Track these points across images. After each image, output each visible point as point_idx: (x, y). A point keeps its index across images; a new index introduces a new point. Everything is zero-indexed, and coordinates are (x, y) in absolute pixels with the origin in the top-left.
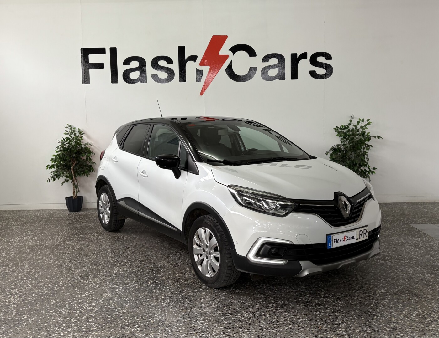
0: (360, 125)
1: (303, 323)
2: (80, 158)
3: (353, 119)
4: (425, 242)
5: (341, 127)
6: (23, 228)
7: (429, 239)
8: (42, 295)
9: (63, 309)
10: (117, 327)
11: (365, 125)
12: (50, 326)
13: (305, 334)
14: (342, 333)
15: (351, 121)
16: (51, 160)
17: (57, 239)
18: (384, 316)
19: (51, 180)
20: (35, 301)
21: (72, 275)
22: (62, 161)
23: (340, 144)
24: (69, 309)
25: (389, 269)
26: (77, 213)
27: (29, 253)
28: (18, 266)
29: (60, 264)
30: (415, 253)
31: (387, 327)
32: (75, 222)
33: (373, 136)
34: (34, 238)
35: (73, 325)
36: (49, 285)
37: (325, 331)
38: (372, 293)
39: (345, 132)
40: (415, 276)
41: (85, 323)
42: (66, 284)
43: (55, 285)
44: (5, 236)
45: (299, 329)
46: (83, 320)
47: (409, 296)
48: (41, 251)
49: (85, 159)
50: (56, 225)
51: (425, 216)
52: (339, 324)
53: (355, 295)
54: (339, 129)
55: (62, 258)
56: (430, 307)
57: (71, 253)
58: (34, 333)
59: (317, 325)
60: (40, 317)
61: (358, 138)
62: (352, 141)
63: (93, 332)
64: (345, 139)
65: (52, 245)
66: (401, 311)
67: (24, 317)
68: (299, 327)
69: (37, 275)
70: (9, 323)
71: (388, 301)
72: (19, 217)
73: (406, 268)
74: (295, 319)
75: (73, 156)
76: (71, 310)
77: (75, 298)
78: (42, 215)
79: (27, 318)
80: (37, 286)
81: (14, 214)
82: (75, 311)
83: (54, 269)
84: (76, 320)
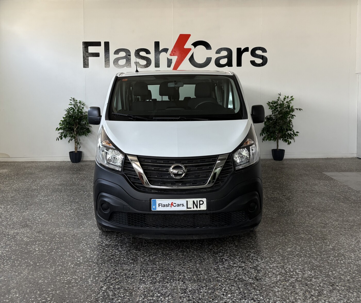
0: (286, 100)
2: (81, 123)
4: (331, 183)
7: (334, 182)
11: (290, 101)
16: (59, 124)
19: (60, 139)
22: (68, 125)
26: (78, 163)
28: (60, 196)
30: (324, 189)
31: (303, 225)
34: (58, 180)
38: (295, 210)
40: (322, 201)
44: (36, 178)
47: (317, 211)
49: (84, 123)
51: (334, 167)
54: (270, 104)
56: (329, 216)
69: (77, 200)
70: (77, 223)
71: (304, 214)
73: (317, 197)
78: (52, 165)
80: (81, 206)
81: (30, 164)
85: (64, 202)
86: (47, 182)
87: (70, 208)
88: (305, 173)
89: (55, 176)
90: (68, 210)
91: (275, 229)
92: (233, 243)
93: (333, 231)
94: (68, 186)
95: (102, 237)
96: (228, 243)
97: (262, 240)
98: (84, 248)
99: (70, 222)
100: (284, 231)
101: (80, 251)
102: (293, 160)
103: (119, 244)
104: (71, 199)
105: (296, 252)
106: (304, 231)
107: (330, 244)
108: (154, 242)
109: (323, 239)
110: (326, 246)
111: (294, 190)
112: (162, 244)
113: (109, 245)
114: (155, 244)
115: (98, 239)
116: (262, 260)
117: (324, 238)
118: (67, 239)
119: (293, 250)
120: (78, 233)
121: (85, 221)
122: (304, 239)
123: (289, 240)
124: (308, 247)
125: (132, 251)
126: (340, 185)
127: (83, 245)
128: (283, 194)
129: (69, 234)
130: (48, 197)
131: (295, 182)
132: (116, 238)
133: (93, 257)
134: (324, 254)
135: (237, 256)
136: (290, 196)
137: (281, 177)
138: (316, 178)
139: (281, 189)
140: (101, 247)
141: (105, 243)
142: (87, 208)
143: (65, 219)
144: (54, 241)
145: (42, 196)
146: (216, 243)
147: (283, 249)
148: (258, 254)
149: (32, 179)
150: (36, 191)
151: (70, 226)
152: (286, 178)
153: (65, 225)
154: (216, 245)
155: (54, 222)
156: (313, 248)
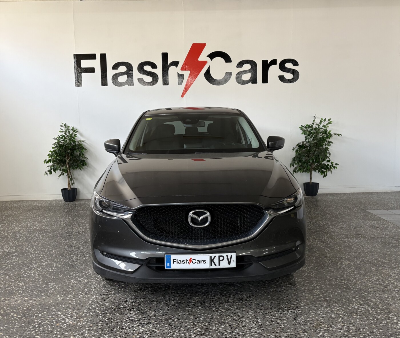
0: (323, 124)
1: (285, 286)
2: (74, 154)
3: (316, 118)
4: (380, 224)
5: (306, 126)
6: (27, 215)
7: (383, 222)
8: (60, 268)
9: (82, 278)
10: (131, 291)
11: (327, 124)
13: (288, 294)
14: (318, 293)
15: (314, 121)
16: (48, 156)
17: (61, 224)
18: (351, 281)
19: (48, 173)
20: (56, 272)
21: (82, 252)
22: (58, 156)
23: (305, 141)
24: (87, 279)
25: (351, 246)
26: (72, 202)
27: (39, 236)
28: (33, 246)
29: (69, 244)
30: (373, 233)
31: (353, 288)
32: (73, 210)
33: (334, 134)
34: (39, 224)
35: (93, 290)
36: (65, 261)
37: (304, 292)
38: (339, 264)
39: (309, 130)
40: (373, 250)
41: (103, 288)
42: (79, 259)
43: (70, 260)
44: (13, 222)
45: (282, 291)
46: (101, 286)
47: (369, 265)
48: (49, 234)
49: (78, 154)
50: (56, 213)
51: (379, 203)
52: (315, 287)
53: (325, 265)
54: (303, 128)
55: (69, 239)
56: (387, 273)
57: (76, 236)
58: (62, 296)
59: (297, 288)
60: (64, 284)
61: (320, 136)
62: (316, 138)
63: (112, 295)
64: (309, 137)
65: (57, 229)
66: (364, 276)
67: (51, 284)
68: (282, 290)
69: (51, 253)
70: (39, 289)
71: (352, 270)
72: (20, 206)
73: (366, 244)
74: (278, 284)
75: (68, 152)
76: (89, 279)
77: (89, 270)
78: (40, 204)
81: (15, 204)
82: (92, 280)
83: (65, 248)
84: (96, 287)
85: (34, 255)
86: (24, 227)
87: (39, 265)
88: (346, 212)
89: (38, 220)
90: (35, 268)
91: (314, 295)
92: (256, 321)
94: (49, 232)
95: (67, 311)
96: (247, 321)
97: (297, 315)
98: (33, 332)
99: (29, 287)
100: (328, 299)
102: (328, 195)
103: (88, 325)
104: (45, 250)
106: (357, 298)
108: (139, 320)
109: (386, 311)
111: (335, 234)
112: (151, 323)
113: (72, 327)
114: (140, 323)
115: (59, 316)
117: (387, 309)
118: (14, 317)
119: (345, 333)
120: (33, 306)
121: (52, 284)
122: (359, 311)
123: (337, 314)
124: (367, 328)
126: (391, 226)
127: (34, 327)
128: (321, 239)
129: (20, 308)
130: (16, 247)
131: (334, 223)
132: (86, 313)
136: (330, 242)
137: (316, 217)
138: (359, 217)
139: (317, 233)
140: (59, 330)
141: (68, 322)
143: (25, 282)
145: (10, 247)
146: (230, 321)
147: (330, 331)
149: (7, 223)
150: (5, 240)
151: (27, 294)
152: (323, 218)
153: (20, 292)
154: (230, 326)
155: (7, 287)
156: (374, 329)
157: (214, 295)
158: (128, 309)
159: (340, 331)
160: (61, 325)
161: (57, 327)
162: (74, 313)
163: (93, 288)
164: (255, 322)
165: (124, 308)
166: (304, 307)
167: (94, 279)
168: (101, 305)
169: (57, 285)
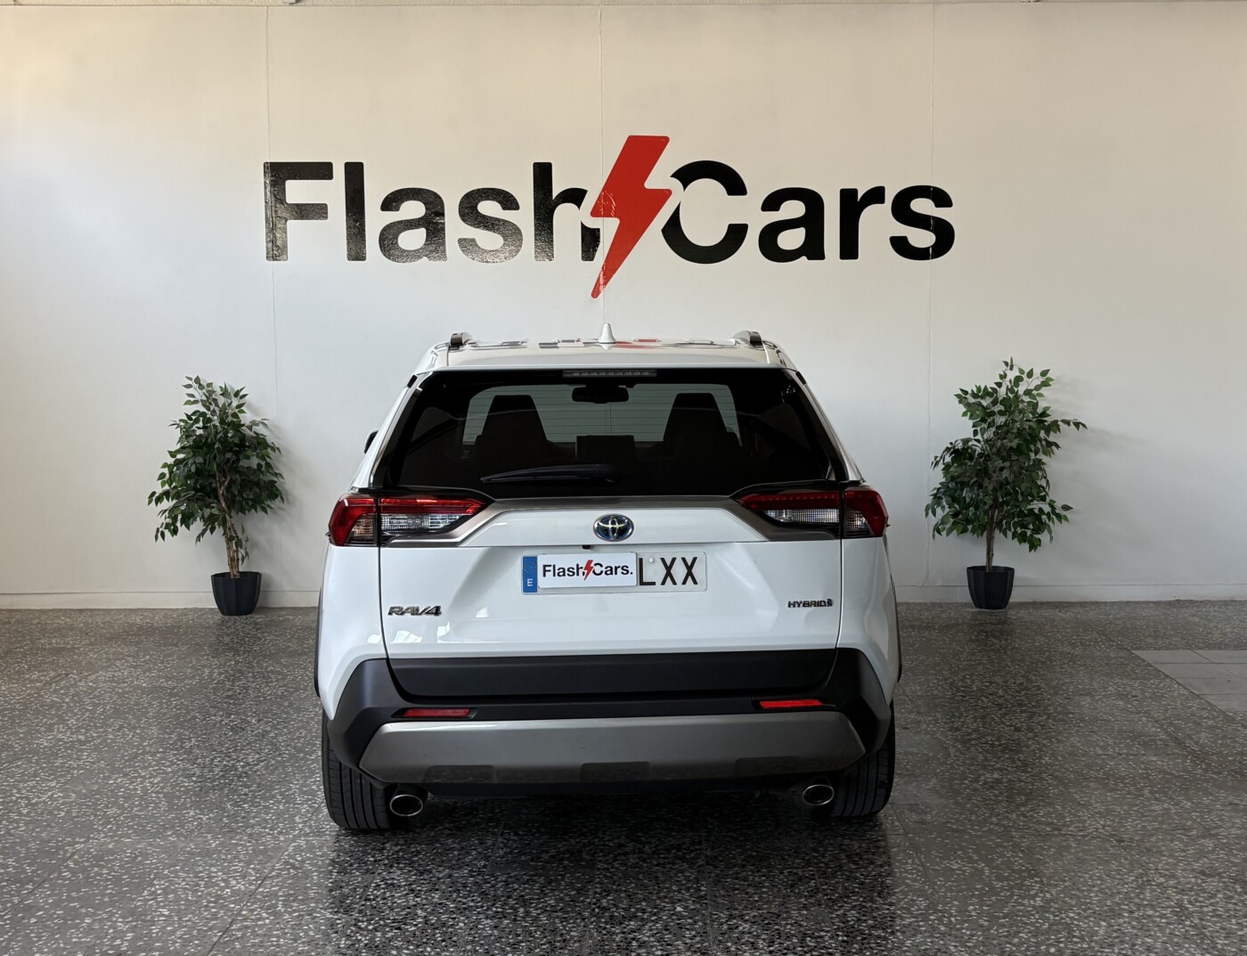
8: (214, 781)
9: (271, 802)
12: (252, 826)
20: (201, 788)
21: (273, 744)
24: (284, 802)
26: (244, 617)
29: (236, 725)
35: (300, 826)
36: (225, 763)
42: (265, 760)
43: (238, 761)
55: (237, 714)
57: (257, 705)
58: (220, 837)
60: (223, 813)
65: (201, 688)
67: (188, 813)
70: (160, 822)
76: (289, 804)
77: (292, 783)
79: (197, 814)
80: (195, 763)
84: (306, 819)
87: (155, 771)
89: (145, 662)
92: (694, 889)
93: (1073, 851)
96: (674, 888)
97: (800, 880)
98: (150, 903)
99: (133, 818)
101: (132, 916)
103: (284, 892)
105: (902, 919)
107: (1042, 892)
108: (411, 884)
109: (1024, 874)
110: (1024, 898)
112: (437, 890)
113: (245, 894)
114: (412, 890)
115: (214, 875)
116: (772, 943)
118: (101, 875)
119: (899, 912)
120: (148, 854)
121: (192, 814)
122: (958, 875)
124: (957, 904)
125: (319, 912)
127: (154, 893)
129: (115, 859)
132: (278, 870)
133: (173, 932)
134: (1003, 926)
135: (688, 932)
141: (235, 886)
142: (217, 770)
143: (121, 807)
144: (52, 879)
146: (632, 888)
147: (866, 907)
148: (769, 924)
151: (130, 832)
153: (111, 828)
154: (629, 896)
155: (77, 817)
156: (973, 904)
157: (609, 838)
158: (385, 865)
159: (887, 907)
160: (217, 890)
161: (209, 894)
162: (249, 870)
163: (300, 823)
164: (692, 891)
165: (375, 861)
166: (826, 864)
167: (302, 804)
168: (318, 856)
169: (204, 815)
